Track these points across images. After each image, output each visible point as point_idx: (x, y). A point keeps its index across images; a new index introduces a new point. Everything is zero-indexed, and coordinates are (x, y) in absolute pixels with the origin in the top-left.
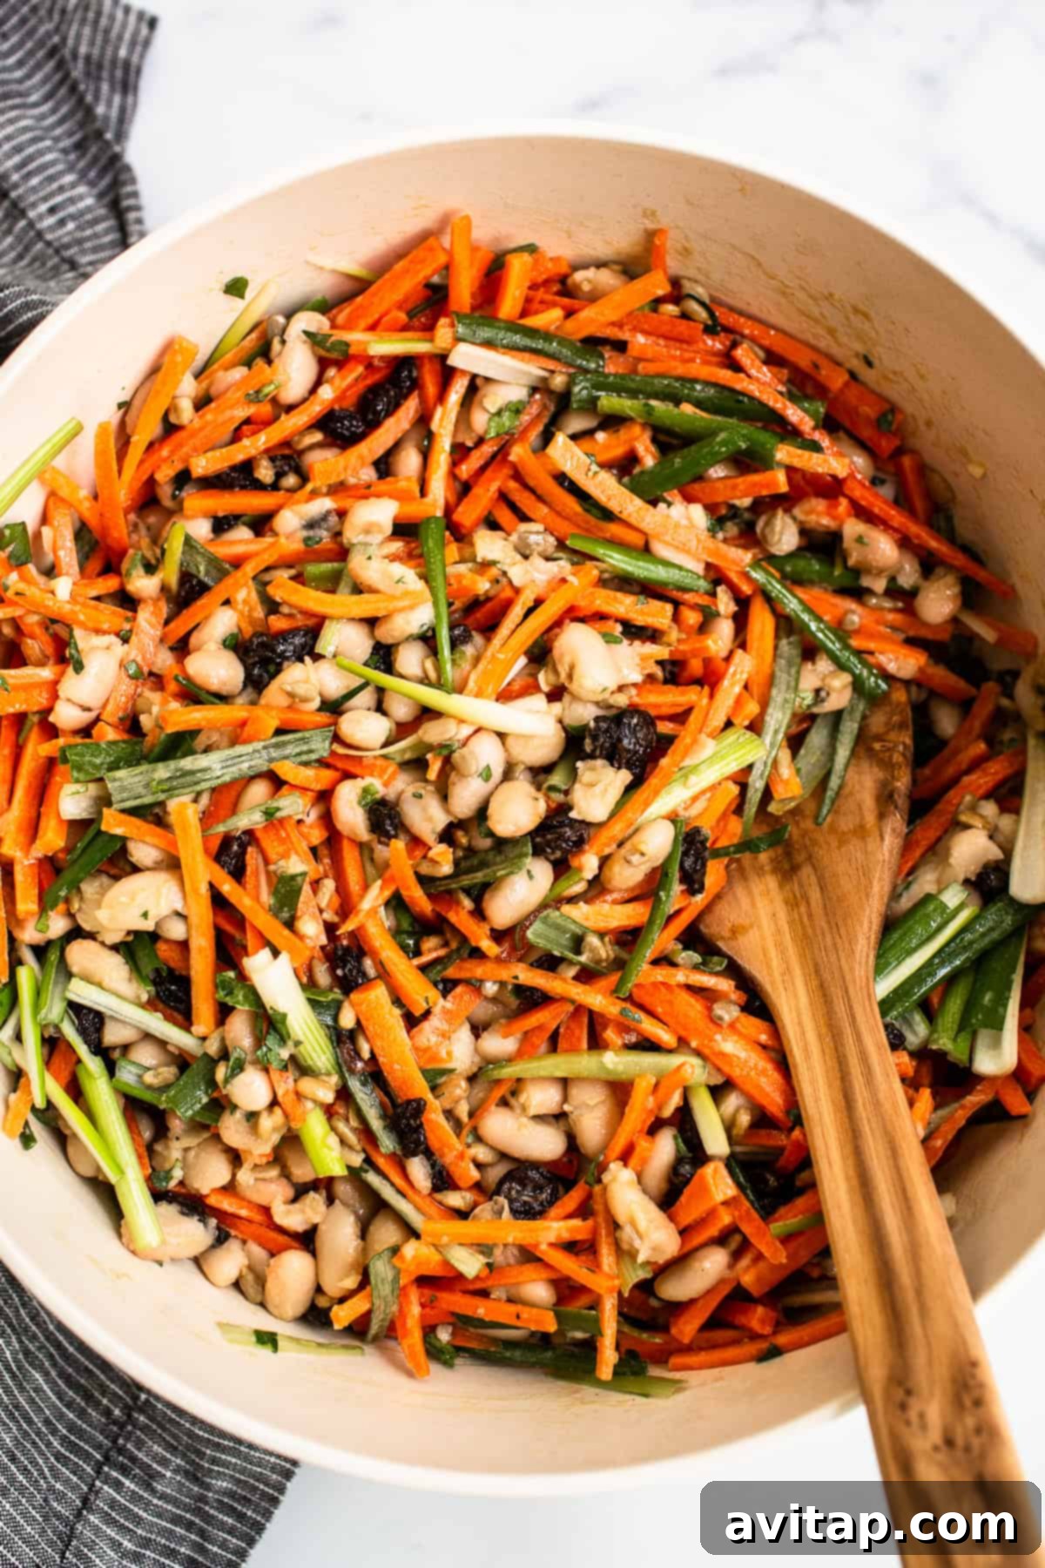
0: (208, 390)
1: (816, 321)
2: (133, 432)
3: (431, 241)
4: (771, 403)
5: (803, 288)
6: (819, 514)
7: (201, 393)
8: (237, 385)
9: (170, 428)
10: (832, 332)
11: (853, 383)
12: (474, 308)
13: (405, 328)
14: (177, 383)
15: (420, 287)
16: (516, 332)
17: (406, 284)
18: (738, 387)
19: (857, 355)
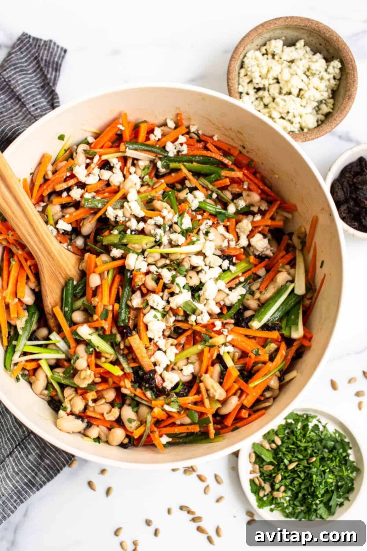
0: (56, 169)
1: (228, 137)
2: (35, 181)
3: (116, 121)
4: (218, 158)
5: (224, 127)
6: (235, 188)
7: (54, 169)
8: (65, 166)
9: (46, 180)
10: (233, 139)
11: (240, 154)
12: (130, 140)
13: (111, 147)
14: (47, 166)
15: (114, 135)
16: (143, 146)
17: (110, 134)
18: (209, 155)
19: (241, 146)
